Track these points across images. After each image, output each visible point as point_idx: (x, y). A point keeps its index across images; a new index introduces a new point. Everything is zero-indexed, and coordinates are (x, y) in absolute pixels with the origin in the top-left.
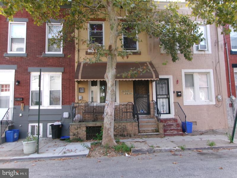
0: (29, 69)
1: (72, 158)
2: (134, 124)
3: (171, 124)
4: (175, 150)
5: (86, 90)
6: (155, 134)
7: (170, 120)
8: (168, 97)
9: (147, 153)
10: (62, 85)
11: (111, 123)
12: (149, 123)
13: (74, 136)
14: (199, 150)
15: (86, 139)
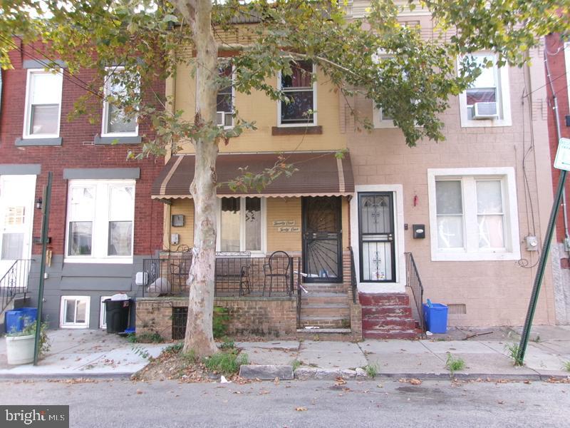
0: (67, 172)
1: (97, 379)
2: (287, 304)
3: (389, 309)
4: (351, 377)
5: (189, 221)
6: (339, 333)
7: (389, 297)
8: (391, 239)
9: (277, 379)
10: (136, 208)
11: (203, 300)
12: (332, 303)
13: (145, 328)
14: (414, 380)
15: (171, 336)
